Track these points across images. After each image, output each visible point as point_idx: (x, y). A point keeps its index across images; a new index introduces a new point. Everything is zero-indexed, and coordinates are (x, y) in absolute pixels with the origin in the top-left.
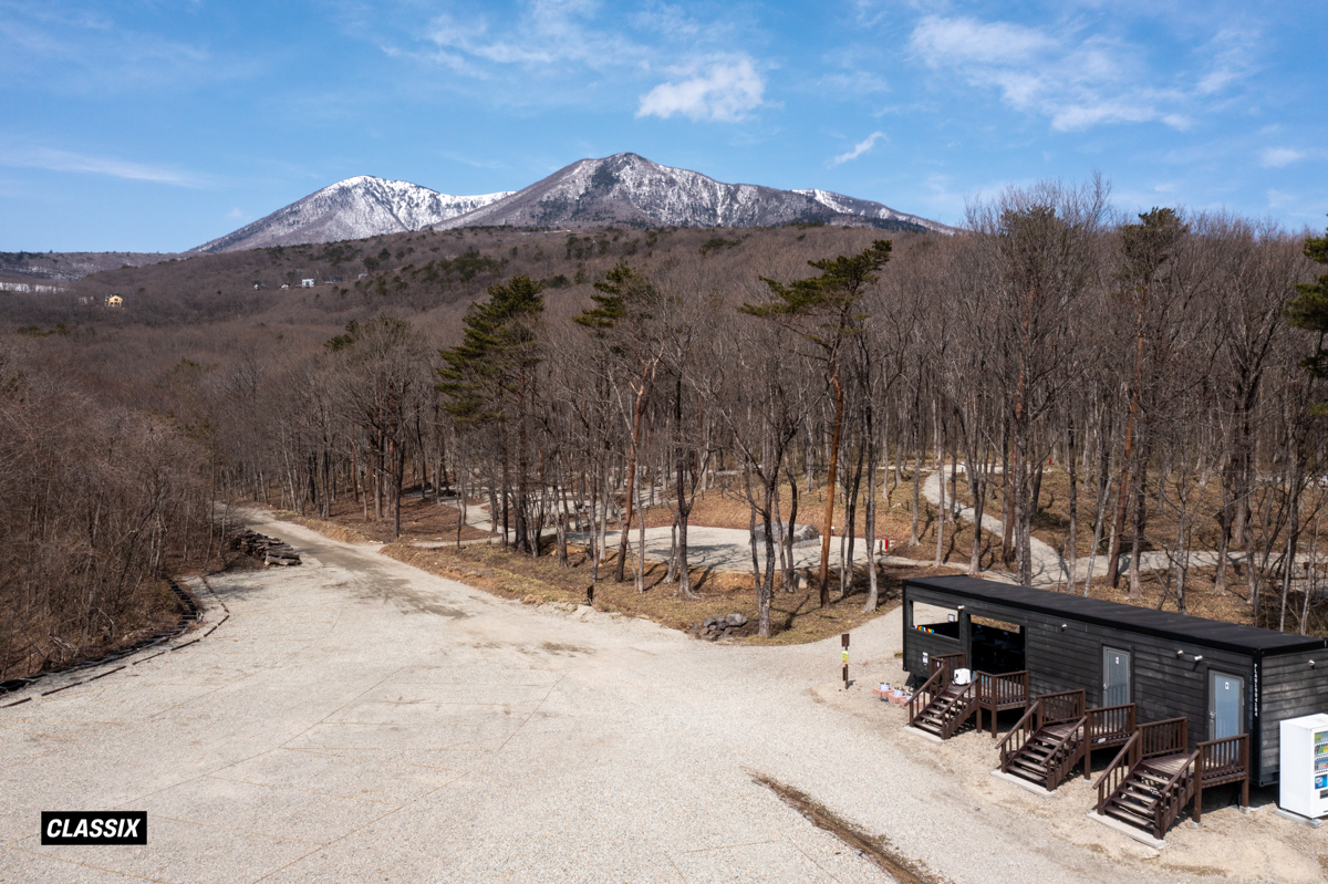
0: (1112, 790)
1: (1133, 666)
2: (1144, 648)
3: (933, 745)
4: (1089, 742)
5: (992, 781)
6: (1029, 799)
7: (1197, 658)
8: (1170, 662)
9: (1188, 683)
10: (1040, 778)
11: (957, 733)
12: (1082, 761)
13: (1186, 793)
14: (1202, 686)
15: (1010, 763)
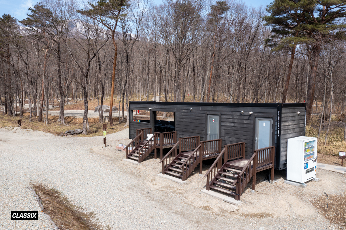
0: (213, 177)
1: (221, 122)
2: (226, 113)
3: (134, 165)
4: (202, 157)
5: (157, 179)
6: (174, 185)
7: (250, 113)
8: (237, 117)
9: (245, 126)
10: (179, 175)
11: (145, 159)
12: (199, 166)
13: (249, 176)
14: (252, 126)
15: (166, 170)
